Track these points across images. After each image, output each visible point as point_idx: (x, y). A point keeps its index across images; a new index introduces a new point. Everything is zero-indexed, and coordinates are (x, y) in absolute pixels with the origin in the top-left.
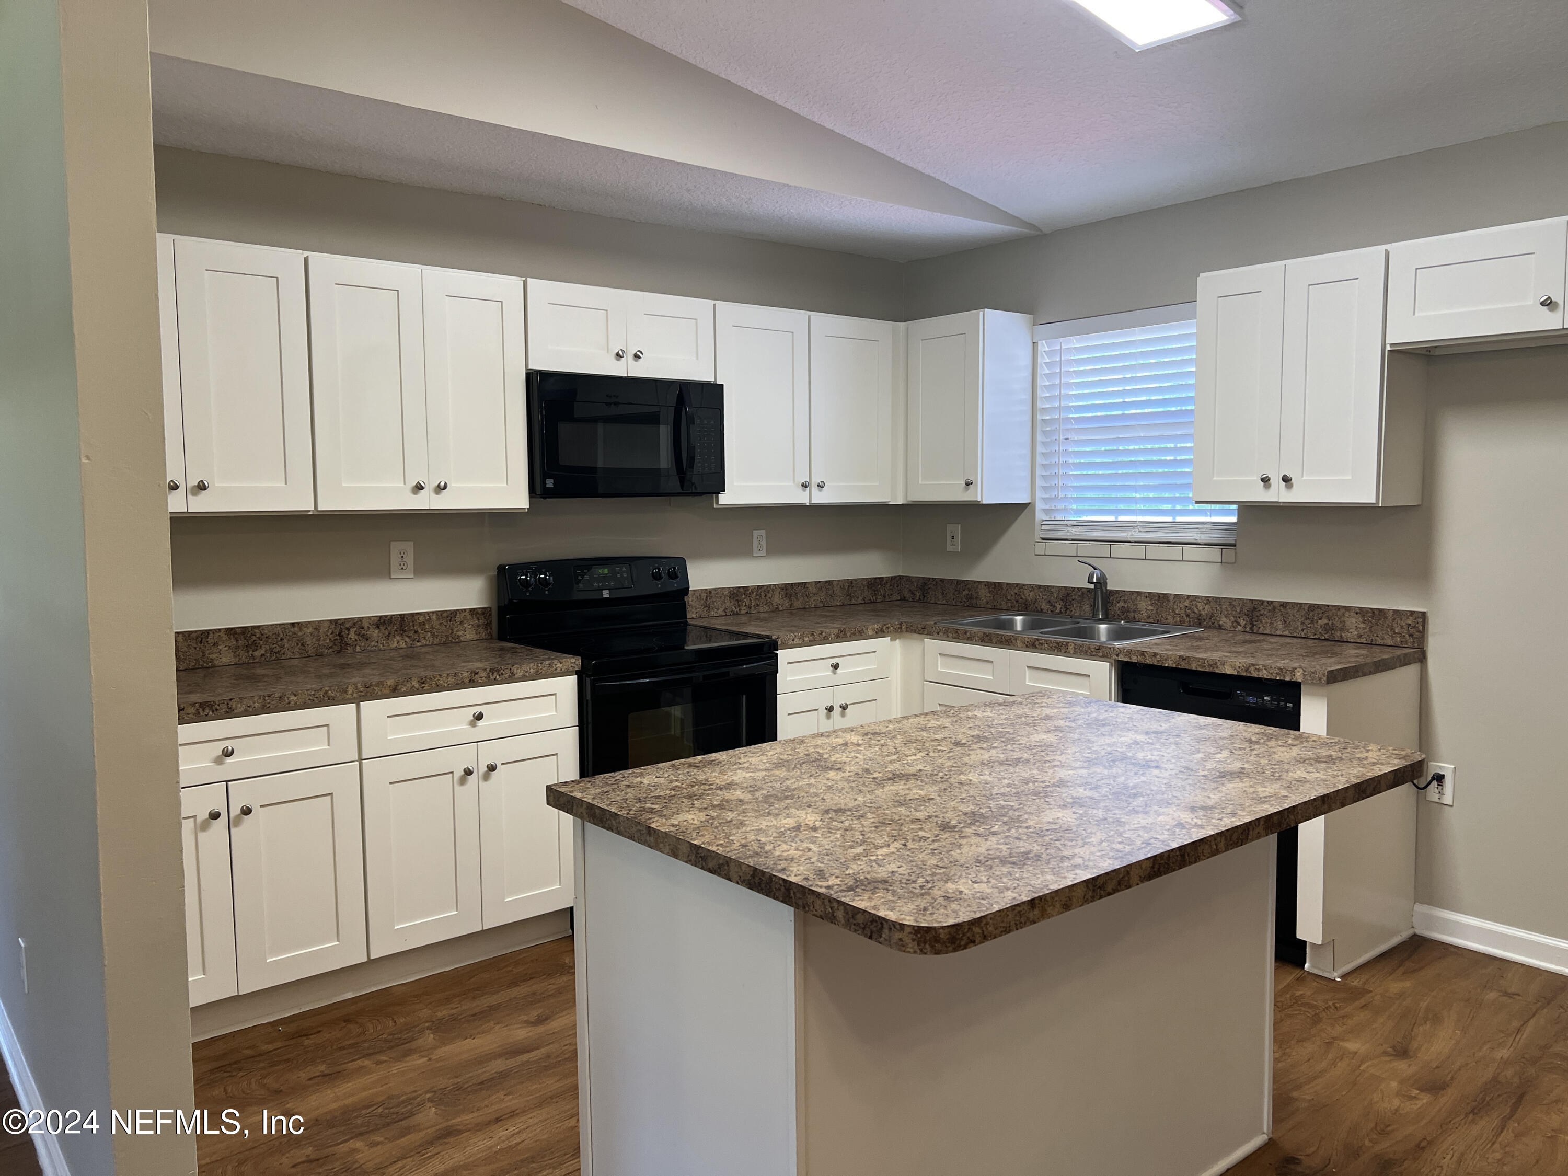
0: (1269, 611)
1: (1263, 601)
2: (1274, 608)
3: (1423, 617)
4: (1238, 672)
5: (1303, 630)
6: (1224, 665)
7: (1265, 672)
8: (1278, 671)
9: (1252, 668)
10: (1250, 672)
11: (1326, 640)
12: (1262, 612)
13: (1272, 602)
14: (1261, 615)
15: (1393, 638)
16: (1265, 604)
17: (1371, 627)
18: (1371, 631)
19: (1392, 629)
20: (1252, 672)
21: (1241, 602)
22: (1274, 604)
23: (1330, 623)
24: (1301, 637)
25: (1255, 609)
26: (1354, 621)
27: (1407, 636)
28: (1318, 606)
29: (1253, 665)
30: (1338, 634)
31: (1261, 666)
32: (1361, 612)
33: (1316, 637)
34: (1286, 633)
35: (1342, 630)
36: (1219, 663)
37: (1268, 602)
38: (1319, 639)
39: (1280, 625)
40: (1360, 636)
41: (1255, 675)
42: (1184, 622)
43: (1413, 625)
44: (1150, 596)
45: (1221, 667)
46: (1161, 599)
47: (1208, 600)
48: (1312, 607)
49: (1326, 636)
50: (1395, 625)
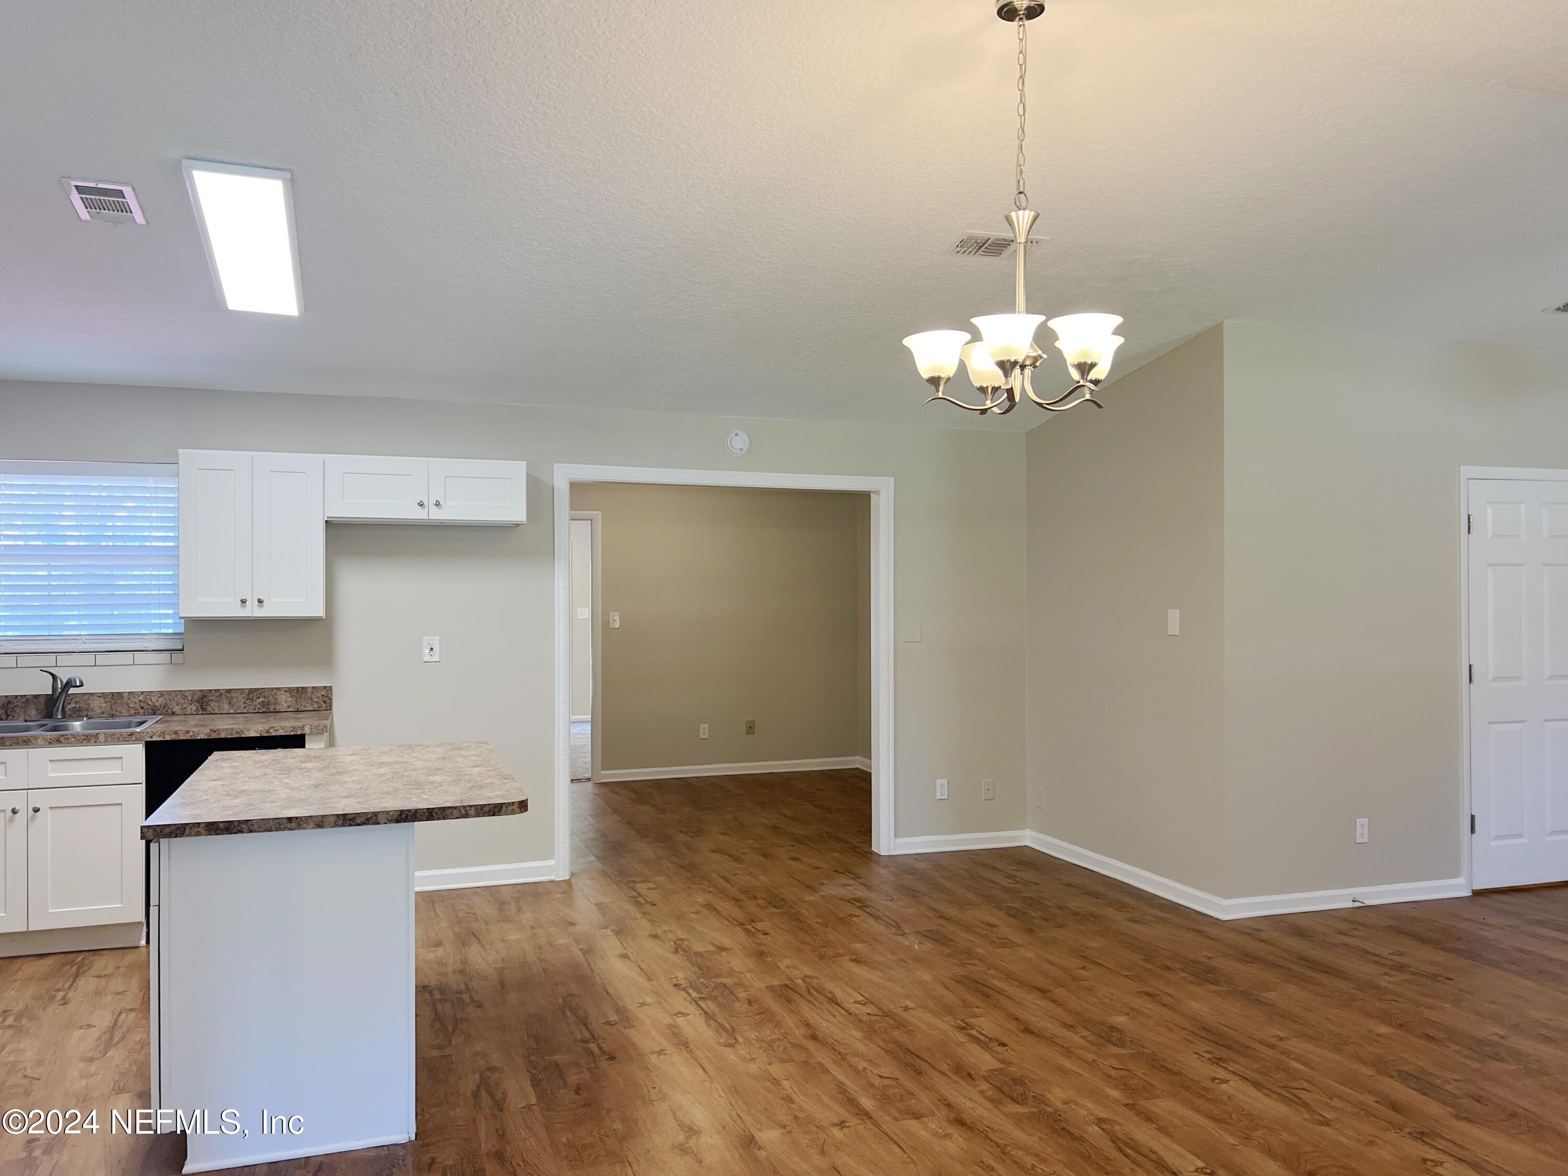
0: (217, 697)
1: (211, 690)
2: (221, 695)
3: (329, 689)
4: (260, 734)
5: (245, 708)
6: (249, 730)
7: (281, 731)
8: (291, 729)
9: (272, 730)
10: (270, 733)
11: (262, 712)
12: (210, 698)
13: (219, 690)
14: (209, 700)
15: (312, 705)
16: (213, 692)
17: (297, 700)
18: (296, 702)
19: (312, 700)
20: (272, 732)
21: (192, 693)
22: (221, 691)
23: (266, 700)
24: (244, 713)
25: (204, 696)
26: (284, 697)
27: (322, 703)
28: (257, 690)
29: (272, 727)
30: (273, 707)
31: (278, 728)
32: (289, 690)
33: (256, 711)
34: (232, 711)
35: (275, 704)
36: (245, 730)
37: (215, 690)
38: (258, 712)
39: (226, 706)
40: (289, 707)
41: (274, 734)
42: (139, 713)
43: (325, 695)
44: (103, 695)
45: (246, 733)
46: (115, 697)
47: (161, 694)
48: (252, 691)
49: (264, 710)
50: (313, 696)
